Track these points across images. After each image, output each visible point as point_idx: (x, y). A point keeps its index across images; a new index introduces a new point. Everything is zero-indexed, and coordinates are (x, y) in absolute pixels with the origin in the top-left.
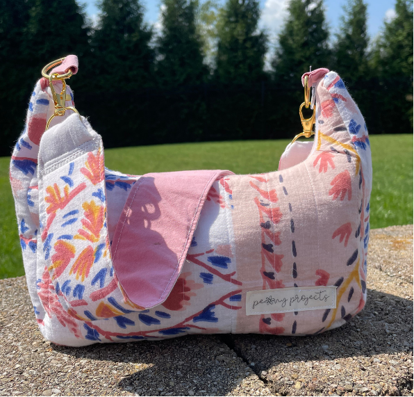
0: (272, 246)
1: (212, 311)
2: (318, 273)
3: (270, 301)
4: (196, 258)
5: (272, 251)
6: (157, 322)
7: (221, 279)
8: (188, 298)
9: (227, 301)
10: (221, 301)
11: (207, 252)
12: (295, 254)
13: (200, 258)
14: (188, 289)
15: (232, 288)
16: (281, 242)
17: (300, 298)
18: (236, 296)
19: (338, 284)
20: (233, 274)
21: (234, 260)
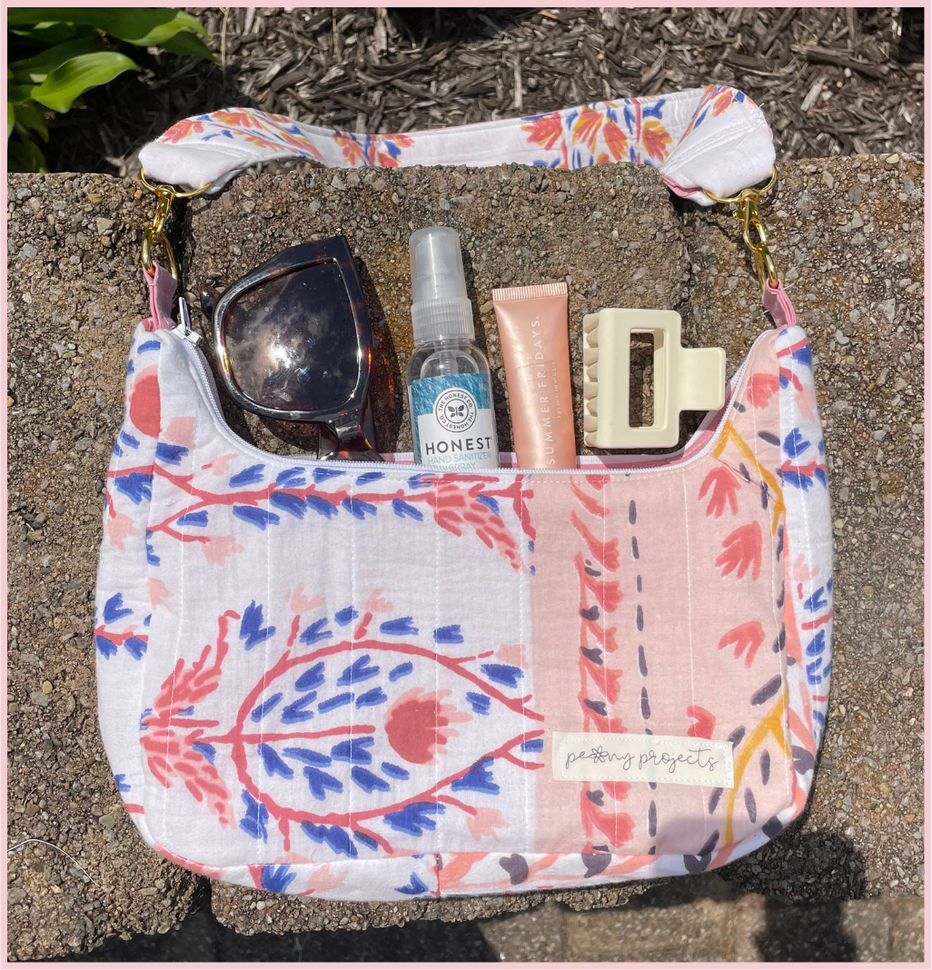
0: (599, 652)
1: (487, 769)
2: (690, 712)
3: (598, 755)
4: (461, 665)
5: (600, 662)
6: (383, 786)
7: (504, 706)
8: (443, 740)
9: (516, 752)
10: (504, 752)
11: (481, 656)
12: (644, 671)
13: (468, 666)
14: (444, 722)
15: (526, 725)
16: (617, 647)
17: (659, 757)
18: (533, 742)
19: (736, 737)
20: (528, 698)
21: (528, 673)
